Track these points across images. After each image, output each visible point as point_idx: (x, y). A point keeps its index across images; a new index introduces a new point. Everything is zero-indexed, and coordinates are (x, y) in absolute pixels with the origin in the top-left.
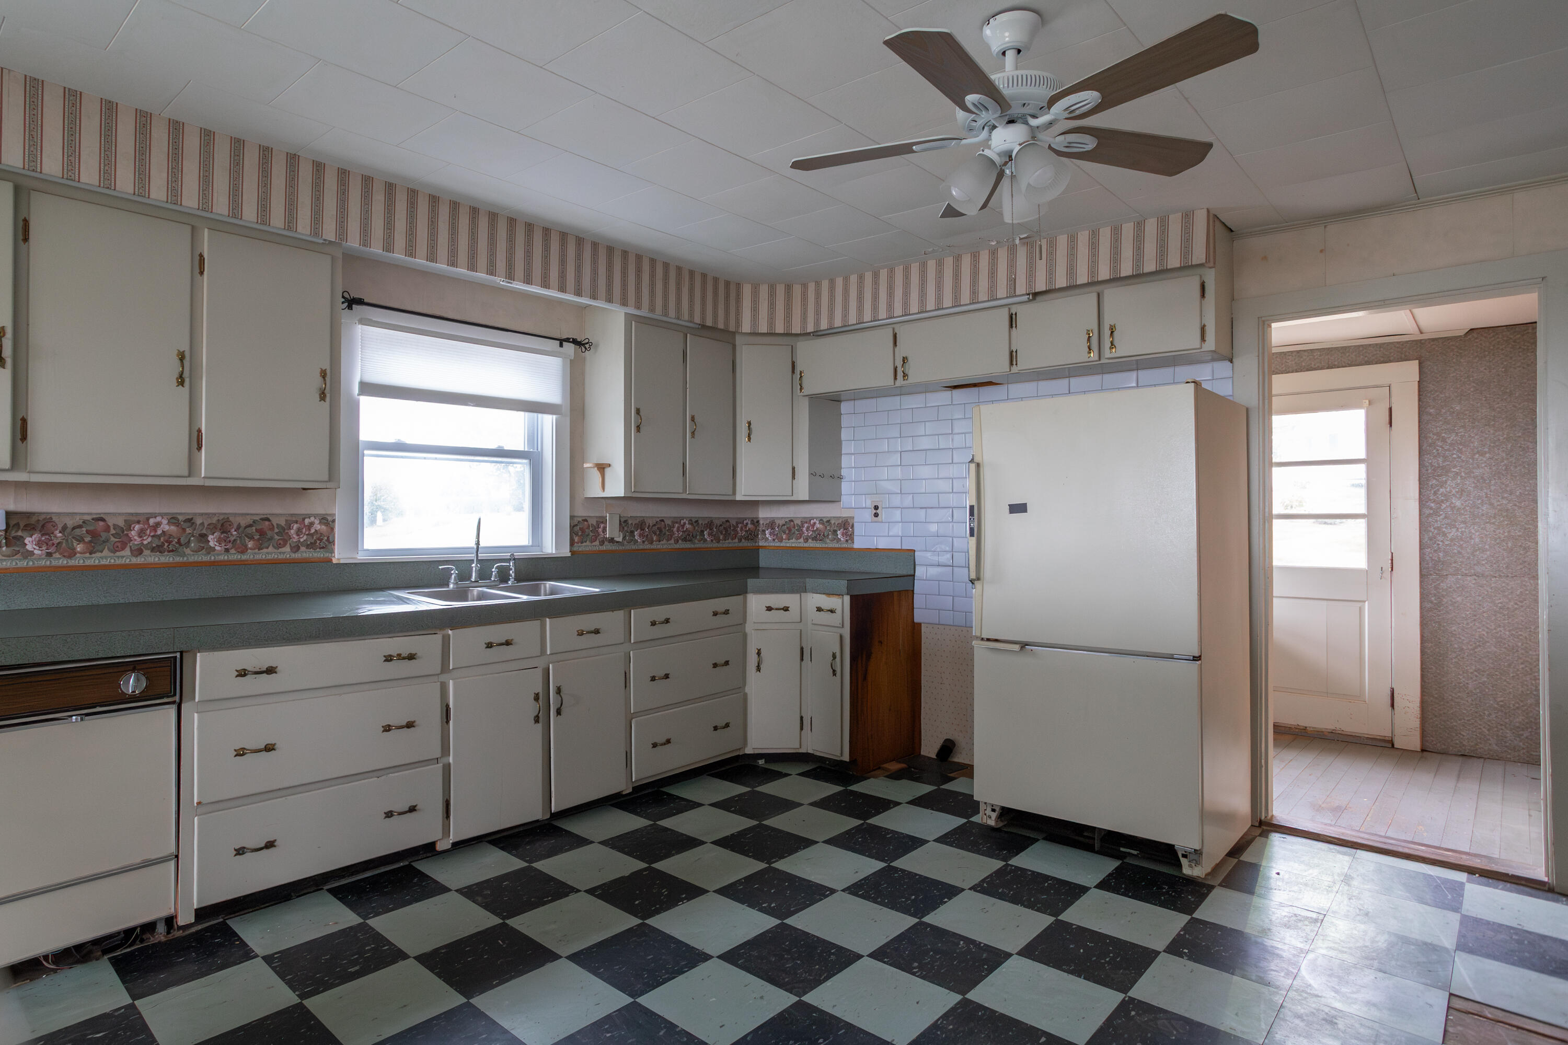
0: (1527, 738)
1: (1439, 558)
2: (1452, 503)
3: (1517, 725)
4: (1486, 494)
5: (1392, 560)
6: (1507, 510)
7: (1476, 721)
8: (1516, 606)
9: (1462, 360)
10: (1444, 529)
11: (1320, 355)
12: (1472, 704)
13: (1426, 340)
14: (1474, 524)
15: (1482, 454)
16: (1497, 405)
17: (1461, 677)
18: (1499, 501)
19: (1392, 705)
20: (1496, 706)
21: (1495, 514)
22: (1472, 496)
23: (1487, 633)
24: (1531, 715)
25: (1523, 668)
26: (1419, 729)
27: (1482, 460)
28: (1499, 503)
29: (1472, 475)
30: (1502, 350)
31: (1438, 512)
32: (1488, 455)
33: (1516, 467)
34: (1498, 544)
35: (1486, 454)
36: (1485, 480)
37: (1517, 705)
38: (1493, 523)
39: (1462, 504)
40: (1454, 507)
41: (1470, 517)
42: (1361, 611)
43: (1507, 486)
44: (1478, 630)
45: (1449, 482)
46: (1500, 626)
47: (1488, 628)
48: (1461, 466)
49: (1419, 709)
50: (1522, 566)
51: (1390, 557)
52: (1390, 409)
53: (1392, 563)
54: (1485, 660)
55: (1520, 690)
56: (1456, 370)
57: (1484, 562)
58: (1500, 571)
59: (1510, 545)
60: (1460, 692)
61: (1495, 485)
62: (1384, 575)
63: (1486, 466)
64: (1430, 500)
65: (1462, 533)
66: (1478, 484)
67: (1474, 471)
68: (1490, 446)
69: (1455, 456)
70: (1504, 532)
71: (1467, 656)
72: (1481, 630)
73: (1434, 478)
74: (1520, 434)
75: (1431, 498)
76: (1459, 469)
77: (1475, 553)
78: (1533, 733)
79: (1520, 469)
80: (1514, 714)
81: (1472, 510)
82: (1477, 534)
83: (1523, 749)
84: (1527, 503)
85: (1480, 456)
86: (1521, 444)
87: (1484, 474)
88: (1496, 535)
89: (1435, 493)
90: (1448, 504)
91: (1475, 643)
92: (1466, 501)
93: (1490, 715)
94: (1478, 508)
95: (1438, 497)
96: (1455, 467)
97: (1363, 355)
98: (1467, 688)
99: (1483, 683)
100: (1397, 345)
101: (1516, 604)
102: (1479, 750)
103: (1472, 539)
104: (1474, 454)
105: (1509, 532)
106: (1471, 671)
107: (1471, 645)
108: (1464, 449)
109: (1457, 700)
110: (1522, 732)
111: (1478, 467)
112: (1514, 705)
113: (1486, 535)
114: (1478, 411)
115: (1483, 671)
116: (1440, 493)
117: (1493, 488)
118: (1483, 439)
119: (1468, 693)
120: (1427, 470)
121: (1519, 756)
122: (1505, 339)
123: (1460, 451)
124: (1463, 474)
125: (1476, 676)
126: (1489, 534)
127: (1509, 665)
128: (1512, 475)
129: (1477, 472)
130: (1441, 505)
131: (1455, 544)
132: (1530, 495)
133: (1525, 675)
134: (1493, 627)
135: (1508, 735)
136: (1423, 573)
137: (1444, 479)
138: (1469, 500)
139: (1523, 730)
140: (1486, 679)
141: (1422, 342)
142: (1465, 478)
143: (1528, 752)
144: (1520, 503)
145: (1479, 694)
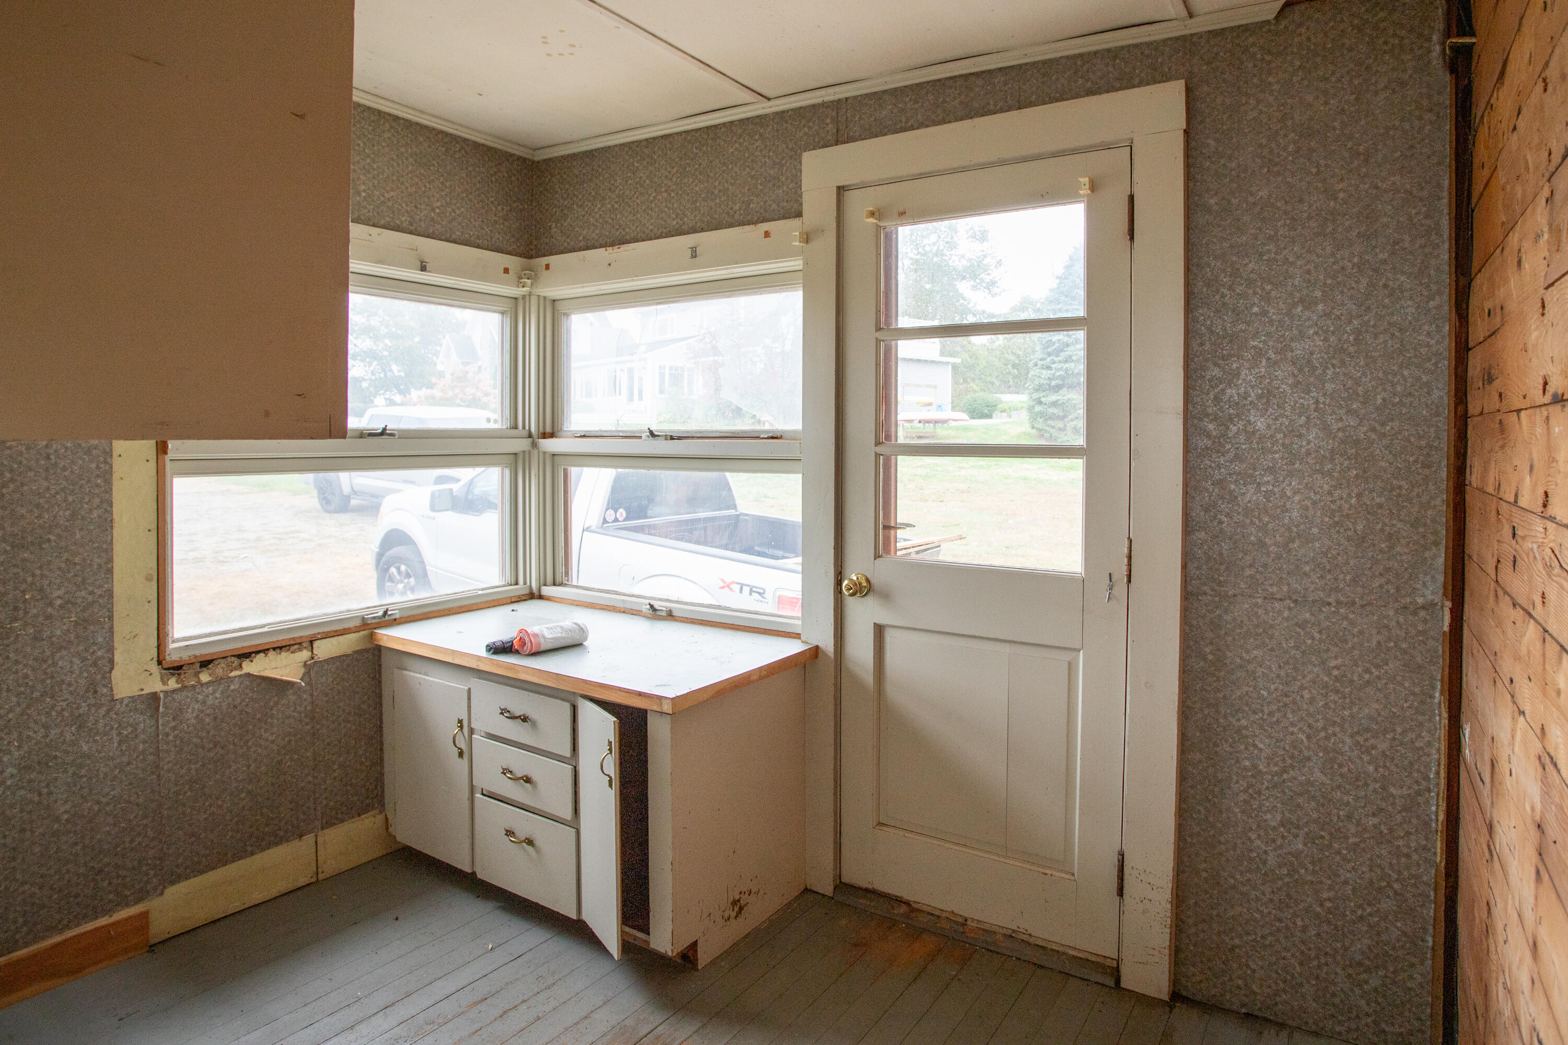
0: (1376, 990)
1: (1221, 554)
2: (1249, 422)
3: (1358, 957)
4: (1317, 402)
5: (1130, 557)
6: (1357, 442)
7: (1278, 940)
8: (1367, 676)
9: (1271, 79)
10: (1233, 487)
11: (1005, 84)
12: (1271, 900)
13: (1199, 35)
14: (1290, 474)
15: (1308, 304)
16: (1341, 186)
17: (1253, 836)
18: (1341, 419)
19: (1120, 892)
20: (1318, 909)
21: (1333, 450)
22: (1288, 408)
23: (1308, 737)
24: (1384, 937)
25: (1374, 826)
26: (1167, 951)
27: (1309, 318)
28: (1340, 425)
29: (1289, 354)
30: (1350, 49)
31: (1221, 445)
32: (1320, 307)
33: (1376, 336)
34: (1337, 523)
35: (1316, 304)
36: (1315, 368)
37: (1360, 912)
38: (1330, 473)
39: (1269, 427)
40: (1254, 433)
41: (1282, 458)
42: (1071, 668)
43: (1358, 383)
44: (1291, 729)
45: (1244, 372)
46: (1334, 723)
47: (1310, 726)
48: (1268, 335)
49: (1169, 906)
50: (1383, 580)
51: (1126, 551)
52: (1131, 198)
53: (1129, 564)
54: (1300, 800)
55: (1367, 876)
56: (1259, 102)
57: (1307, 568)
58: (1337, 590)
59: (1360, 527)
60: (1249, 871)
61: (1333, 380)
62: (1115, 592)
63: (1316, 333)
64: (1207, 415)
65: (1268, 495)
66: (1300, 378)
67: (1293, 345)
68: (1325, 283)
69: (1255, 309)
70: (1349, 495)
71: (1267, 788)
72: (1295, 730)
73: (1216, 364)
74: (1386, 255)
75: (1210, 410)
76: (1264, 342)
77: (1291, 545)
78: (1388, 981)
79: (1385, 342)
80: (1352, 932)
81: (1287, 442)
82: (1297, 498)
83: (1367, 1015)
84: (1396, 424)
85: (1306, 308)
86: (1388, 279)
87: (1312, 353)
88: (1333, 502)
89: (1217, 399)
90: (1241, 425)
91: (1284, 760)
92: (1276, 419)
93: (1304, 929)
94: (1300, 436)
95: (1221, 408)
96: (1256, 335)
97: (1082, 77)
98: (1265, 863)
99: (1297, 855)
100: (1147, 52)
101: (1367, 671)
102: (1280, 1006)
103: (1287, 510)
104: (1294, 305)
105: (1359, 496)
106: (1274, 824)
107: (1276, 765)
108: (1273, 294)
109: (1244, 889)
110: (1364, 976)
111: (1302, 336)
112: (1353, 912)
113: (1314, 503)
114: (1301, 201)
115: (1298, 827)
116: (1225, 398)
117: (1329, 387)
118: (1311, 267)
119: (1265, 874)
120: (1202, 344)
121: (1357, 1029)
122: (1356, 21)
123: (1267, 298)
124: (1271, 354)
125: (1283, 837)
126: (1320, 501)
127: (1349, 817)
128: (1367, 356)
129: (1299, 348)
130: (1228, 428)
131: (1252, 523)
132: (1404, 405)
133: (1379, 844)
134: (1320, 725)
135: (1339, 980)
136: (1190, 588)
137: (1235, 366)
138: (1282, 416)
139: (1368, 970)
140: (1300, 846)
141: (1195, 39)
142: (1276, 363)
143: (1374, 1022)
144: (1383, 424)
145: (1287, 880)
